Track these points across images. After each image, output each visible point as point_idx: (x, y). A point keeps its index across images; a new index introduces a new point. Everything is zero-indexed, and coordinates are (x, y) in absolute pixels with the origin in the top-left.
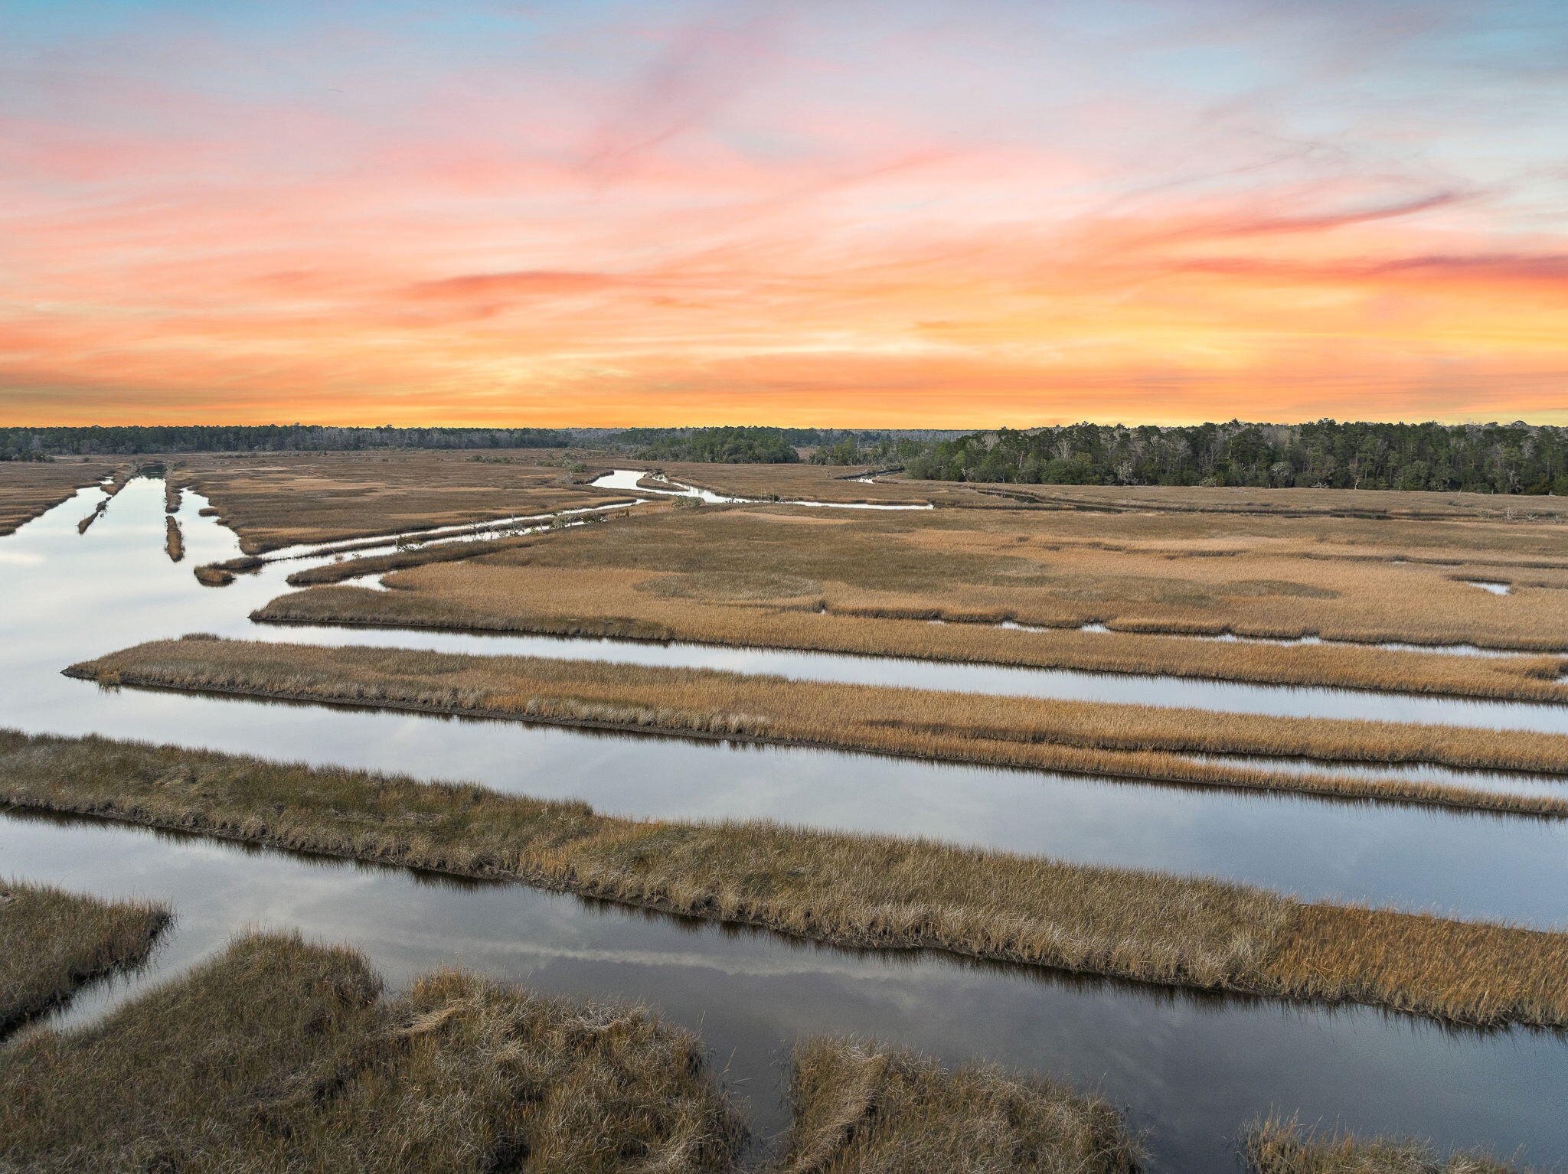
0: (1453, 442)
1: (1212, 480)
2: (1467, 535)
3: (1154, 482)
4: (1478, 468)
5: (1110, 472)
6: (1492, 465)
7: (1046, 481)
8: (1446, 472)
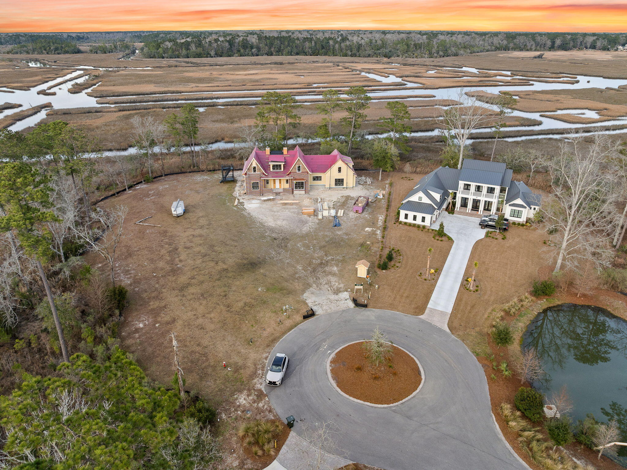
0: (296, 41)
1: (237, 55)
2: (299, 67)
3: (221, 56)
4: (302, 49)
5: (208, 54)
6: (306, 48)
7: (191, 57)
8: (295, 50)
